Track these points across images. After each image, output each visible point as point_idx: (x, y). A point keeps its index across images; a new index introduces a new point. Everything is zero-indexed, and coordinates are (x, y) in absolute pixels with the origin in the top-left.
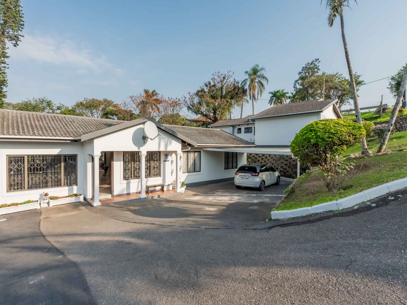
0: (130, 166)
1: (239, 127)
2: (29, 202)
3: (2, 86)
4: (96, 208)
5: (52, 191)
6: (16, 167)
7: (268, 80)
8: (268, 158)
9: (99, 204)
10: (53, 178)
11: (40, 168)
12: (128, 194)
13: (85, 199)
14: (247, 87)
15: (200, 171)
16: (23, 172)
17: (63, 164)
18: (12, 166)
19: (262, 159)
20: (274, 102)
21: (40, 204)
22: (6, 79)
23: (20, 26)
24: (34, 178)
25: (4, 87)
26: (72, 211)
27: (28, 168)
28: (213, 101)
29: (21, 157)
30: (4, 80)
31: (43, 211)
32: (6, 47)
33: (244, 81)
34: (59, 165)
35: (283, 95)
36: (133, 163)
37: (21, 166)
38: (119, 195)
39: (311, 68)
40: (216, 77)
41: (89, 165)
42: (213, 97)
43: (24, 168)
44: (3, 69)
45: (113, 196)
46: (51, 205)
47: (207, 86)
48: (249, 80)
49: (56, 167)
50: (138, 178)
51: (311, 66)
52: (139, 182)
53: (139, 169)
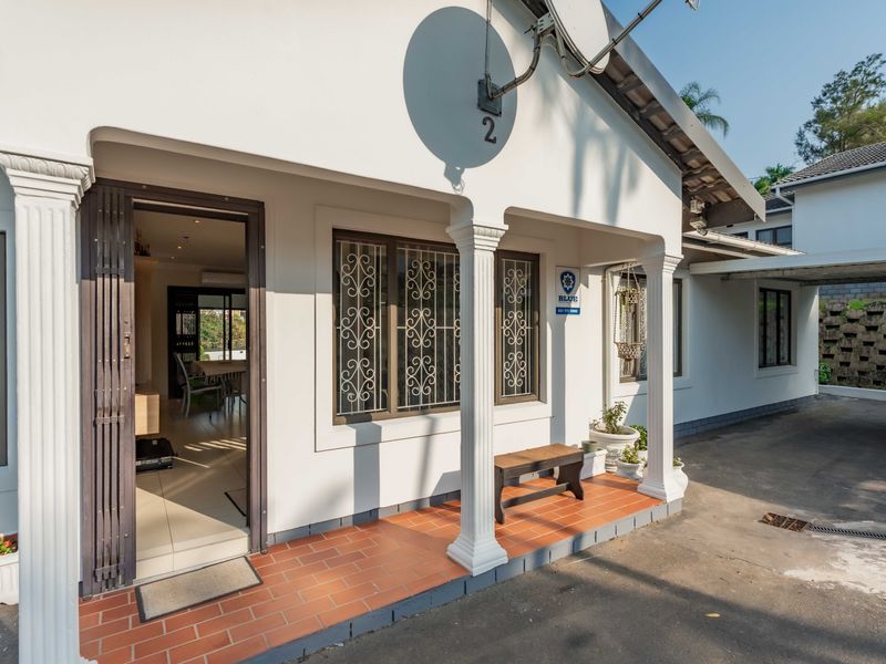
0: (375, 327)
7: (726, 125)
12: (368, 519)
15: (679, 373)
39: (854, 84)
50: (424, 411)
51: (854, 78)
52: (430, 435)
53: (429, 352)
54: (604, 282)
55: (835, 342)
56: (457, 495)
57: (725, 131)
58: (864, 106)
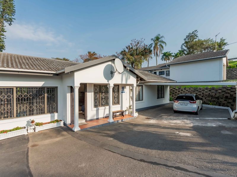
0: (98, 96)
1: (155, 71)
2: (17, 129)
3: (2, 50)
4: (76, 133)
5: (38, 118)
6: (6, 97)
7: (166, 44)
8: (184, 90)
9: (79, 129)
10: (38, 107)
11: (28, 98)
12: (98, 119)
13: (65, 124)
14: (152, 49)
15: (142, 100)
16: (12, 102)
17: (46, 95)
18: (2, 97)
19: (179, 91)
20: (164, 59)
21: (27, 130)
22: (4, 45)
23: (13, 12)
24: (22, 107)
25: (3, 50)
26: (56, 137)
27: (17, 98)
28: (132, 57)
29: (10, 89)
30: (3, 46)
31: (29, 136)
32: (5, 25)
33: (150, 45)
34: (43, 95)
35: (170, 55)
36: (100, 93)
37: (10, 96)
38: (91, 120)
39: (192, 36)
40: (133, 43)
41: (69, 95)
42: (132, 55)
43: (13, 98)
44: (2, 39)
45: (86, 121)
46: (37, 131)
47: (127, 48)
48: (154, 44)
49: (41, 97)
50: (104, 106)
51: (192, 35)
52: (105, 109)
53: (104, 98)
54: (129, 87)
55: (174, 94)
56: (108, 117)
57: (166, 45)
58: (194, 41)
